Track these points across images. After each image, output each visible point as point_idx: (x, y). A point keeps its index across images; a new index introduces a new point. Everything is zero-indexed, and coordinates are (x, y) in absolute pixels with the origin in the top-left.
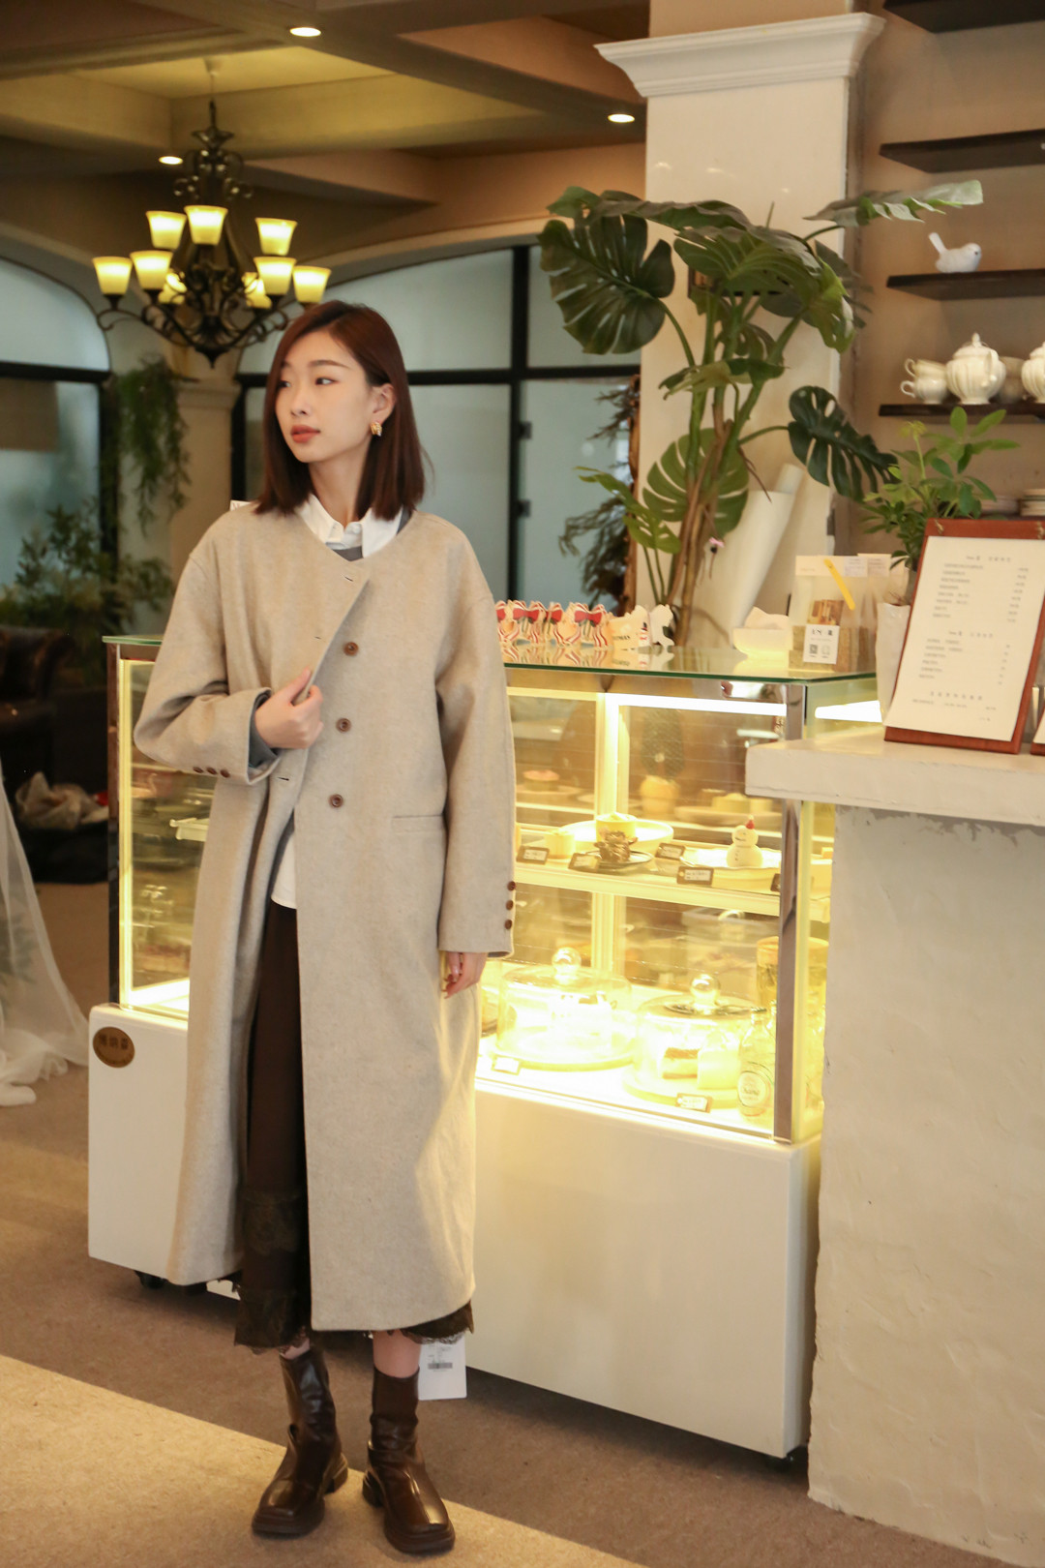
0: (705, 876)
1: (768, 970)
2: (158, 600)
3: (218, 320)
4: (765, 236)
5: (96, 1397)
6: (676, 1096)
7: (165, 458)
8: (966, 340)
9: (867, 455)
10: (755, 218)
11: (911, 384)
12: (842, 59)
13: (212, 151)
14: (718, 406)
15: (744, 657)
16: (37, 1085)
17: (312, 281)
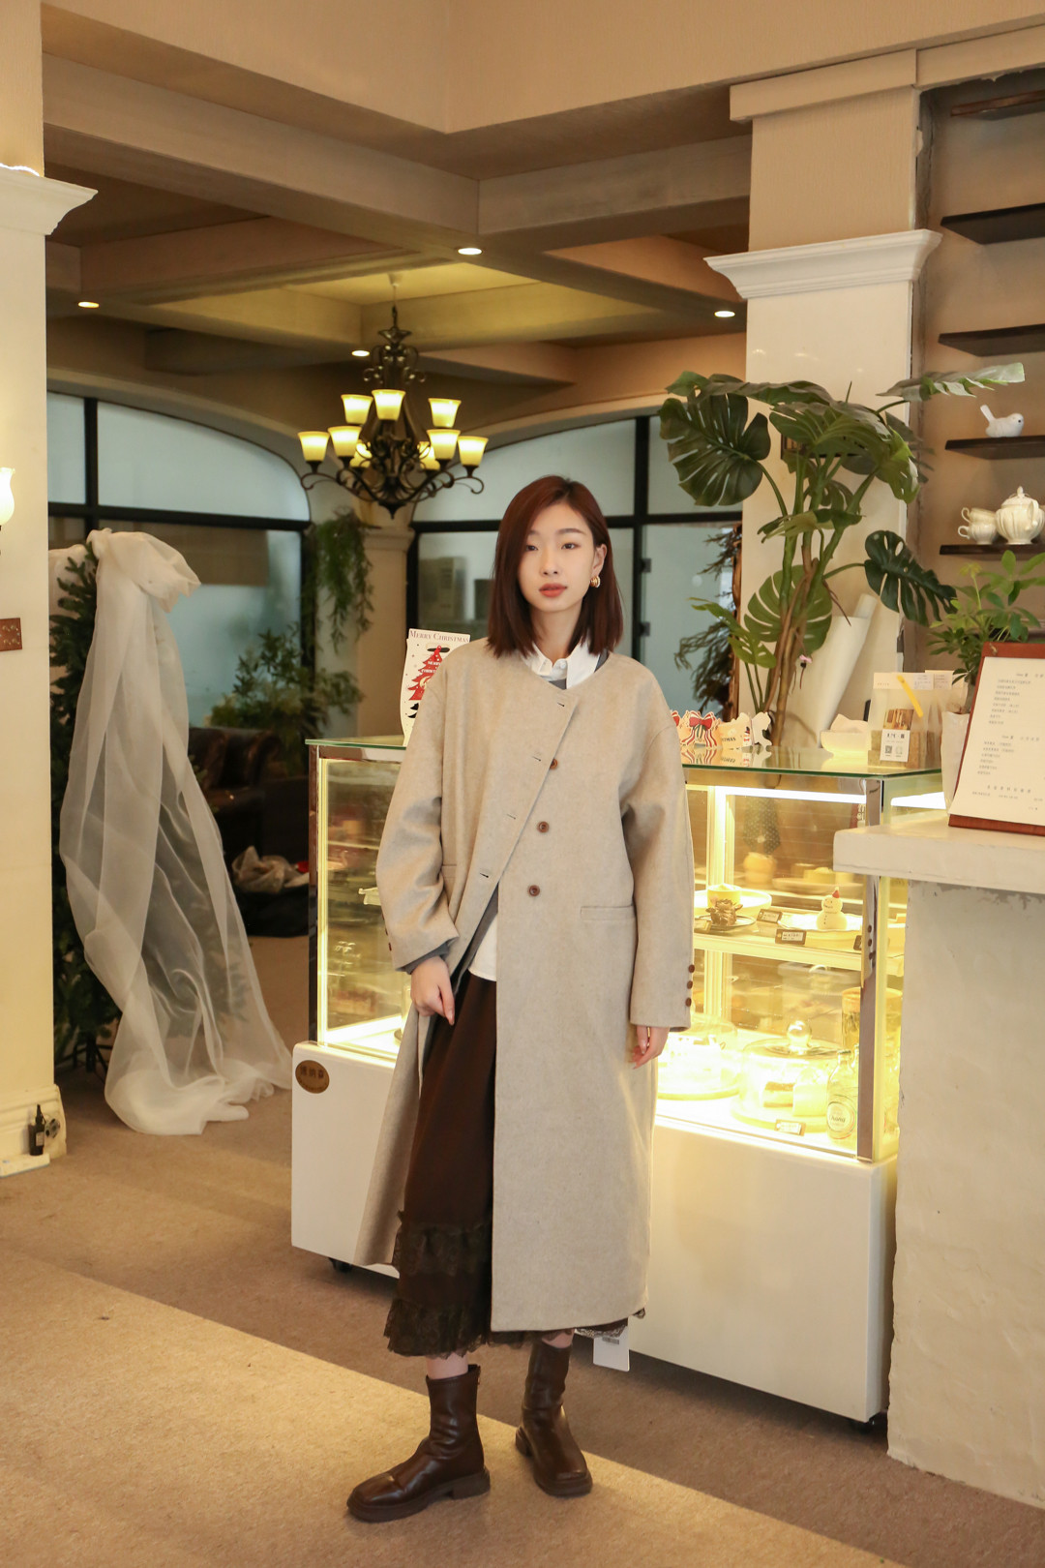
0: (799, 938)
1: (851, 1017)
2: (346, 706)
3: (397, 479)
4: (845, 411)
5: (296, 1360)
6: (775, 1121)
7: (353, 590)
8: (1013, 493)
9: (930, 586)
10: (837, 395)
11: (966, 528)
12: (907, 267)
13: (394, 346)
14: (806, 547)
15: (830, 755)
16: (249, 1105)
17: (473, 447)
